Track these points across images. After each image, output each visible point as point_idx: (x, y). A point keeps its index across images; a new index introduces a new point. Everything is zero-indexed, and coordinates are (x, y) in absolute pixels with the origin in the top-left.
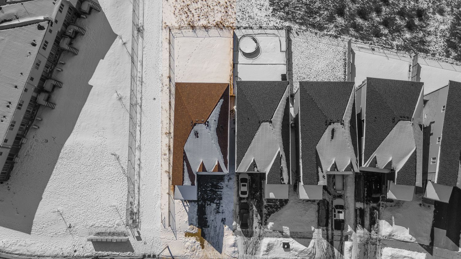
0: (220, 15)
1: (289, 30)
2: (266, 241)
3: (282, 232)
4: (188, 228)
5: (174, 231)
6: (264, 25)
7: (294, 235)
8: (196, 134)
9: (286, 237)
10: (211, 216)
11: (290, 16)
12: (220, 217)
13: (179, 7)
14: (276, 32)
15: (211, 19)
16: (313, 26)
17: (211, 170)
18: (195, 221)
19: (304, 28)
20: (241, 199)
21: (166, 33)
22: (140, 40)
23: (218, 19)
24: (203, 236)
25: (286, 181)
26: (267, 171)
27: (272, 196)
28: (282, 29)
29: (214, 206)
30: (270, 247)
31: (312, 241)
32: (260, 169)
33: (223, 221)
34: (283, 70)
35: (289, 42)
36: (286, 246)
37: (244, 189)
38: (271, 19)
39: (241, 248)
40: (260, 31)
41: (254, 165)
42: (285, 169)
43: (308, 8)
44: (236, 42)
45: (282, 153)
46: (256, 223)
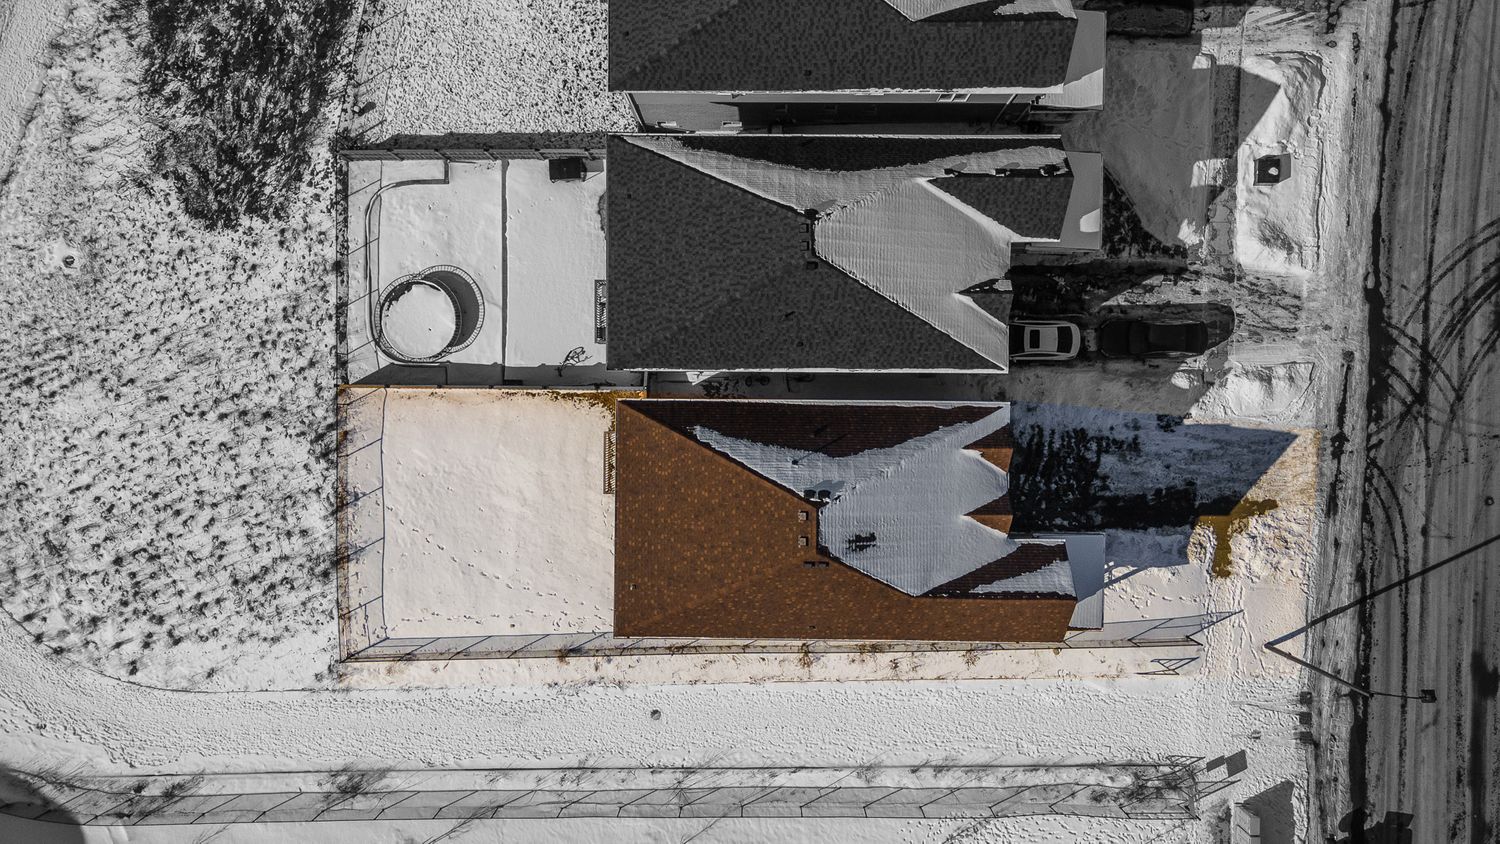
0: (281, 445)
1: (348, 146)
2: (1249, 252)
3: (1214, 192)
4: (1198, 564)
5: (1209, 621)
6: (330, 253)
7: (1227, 145)
8: (862, 543)
9: (1231, 172)
10: (1152, 475)
11: (284, 141)
12: (1153, 440)
14: (357, 203)
15: (299, 481)
16: (326, 40)
17: (992, 478)
18: (1170, 539)
19: (338, 81)
20: (1084, 355)
21: (368, 678)
22: (395, 782)
23: (301, 452)
24: (1227, 507)
25: (1055, 157)
26: (1004, 235)
27: (1090, 223)
28: (343, 178)
29: (1109, 462)
30: (1274, 236)
31: (1251, 65)
32: (994, 270)
33: (1168, 424)
34: (528, 174)
35: (401, 146)
36: (1271, 170)
37: (1049, 335)
38: (296, 222)
39: (1275, 354)
40: (356, 273)
41: (983, 293)
42: (1004, 159)
43: (242, 62)
44: (404, 374)
45: (938, 168)
46: (1177, 293)
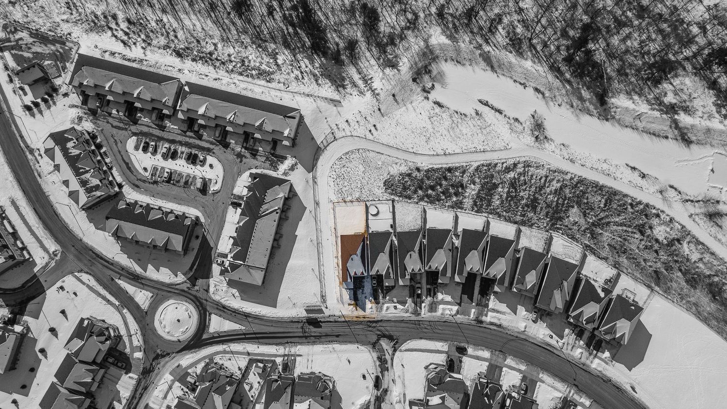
0: (358, 193)
1: (393, 201)
2: (386, 305)
3: (393, 301)
4: (349, 301)
5: (343, 303)
6: (381, 199)
7: (398, 302)
8: (352, 259)
9: (395, 303)
10: (360, 296)
11: (394, 192)
12: (364, 296)
13: (337, 190)
14: (387, 202)
15: (354, 196)
16: (406, 197)
17: (359, 274)
18: (352, 298)
19: (401, 199)
20: (373, 287)
21: (331, 205)
22: (318, 209)
23: (357, 196)
24: (356, 305)
25: (392, 277)
26: (384, 273)
27: (387, 284)
28: (390, 200)
29: (361, 291)
30: (388, 308)
31: (407, 304)
32: (380, 273)
33: (366, 297)
34: (391, 222)
35: (394, 207)
36: (395, 308)
37: (375, 282)
38: (384, 194)
39: (374, 309)
40: (378, 202)
41: (378, 271)
42: (391, 272)
43: (404, 186)
44: (367, 208)
45: (390, 266)
46: (381, 298)
